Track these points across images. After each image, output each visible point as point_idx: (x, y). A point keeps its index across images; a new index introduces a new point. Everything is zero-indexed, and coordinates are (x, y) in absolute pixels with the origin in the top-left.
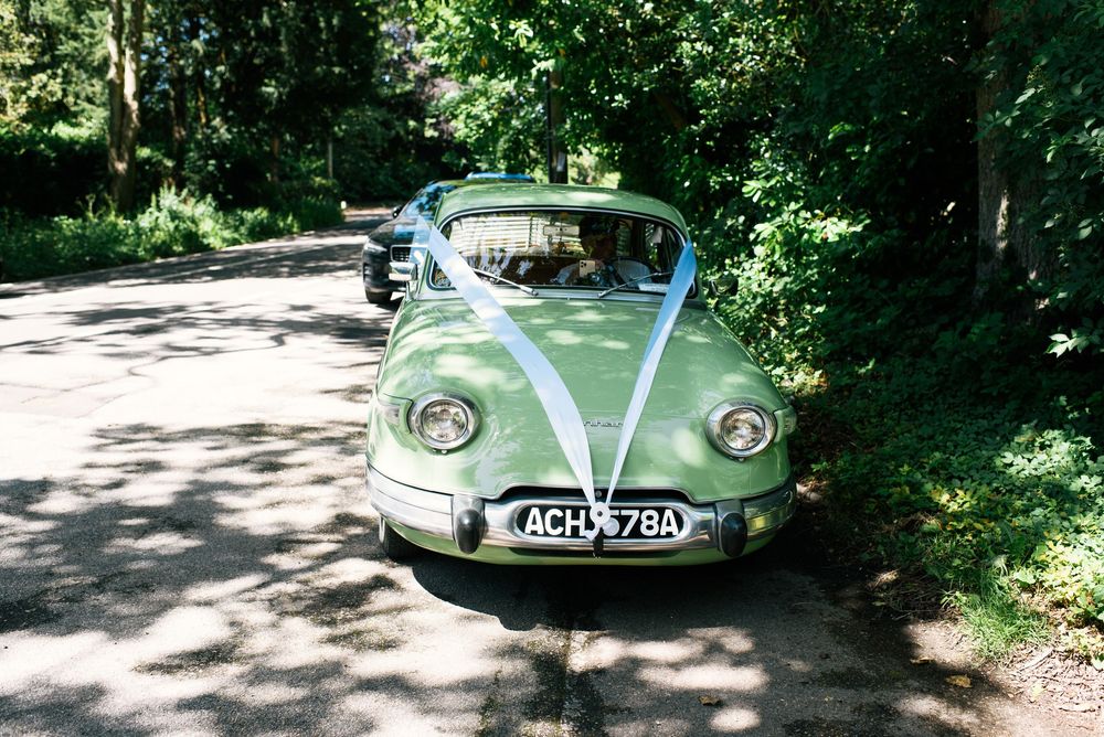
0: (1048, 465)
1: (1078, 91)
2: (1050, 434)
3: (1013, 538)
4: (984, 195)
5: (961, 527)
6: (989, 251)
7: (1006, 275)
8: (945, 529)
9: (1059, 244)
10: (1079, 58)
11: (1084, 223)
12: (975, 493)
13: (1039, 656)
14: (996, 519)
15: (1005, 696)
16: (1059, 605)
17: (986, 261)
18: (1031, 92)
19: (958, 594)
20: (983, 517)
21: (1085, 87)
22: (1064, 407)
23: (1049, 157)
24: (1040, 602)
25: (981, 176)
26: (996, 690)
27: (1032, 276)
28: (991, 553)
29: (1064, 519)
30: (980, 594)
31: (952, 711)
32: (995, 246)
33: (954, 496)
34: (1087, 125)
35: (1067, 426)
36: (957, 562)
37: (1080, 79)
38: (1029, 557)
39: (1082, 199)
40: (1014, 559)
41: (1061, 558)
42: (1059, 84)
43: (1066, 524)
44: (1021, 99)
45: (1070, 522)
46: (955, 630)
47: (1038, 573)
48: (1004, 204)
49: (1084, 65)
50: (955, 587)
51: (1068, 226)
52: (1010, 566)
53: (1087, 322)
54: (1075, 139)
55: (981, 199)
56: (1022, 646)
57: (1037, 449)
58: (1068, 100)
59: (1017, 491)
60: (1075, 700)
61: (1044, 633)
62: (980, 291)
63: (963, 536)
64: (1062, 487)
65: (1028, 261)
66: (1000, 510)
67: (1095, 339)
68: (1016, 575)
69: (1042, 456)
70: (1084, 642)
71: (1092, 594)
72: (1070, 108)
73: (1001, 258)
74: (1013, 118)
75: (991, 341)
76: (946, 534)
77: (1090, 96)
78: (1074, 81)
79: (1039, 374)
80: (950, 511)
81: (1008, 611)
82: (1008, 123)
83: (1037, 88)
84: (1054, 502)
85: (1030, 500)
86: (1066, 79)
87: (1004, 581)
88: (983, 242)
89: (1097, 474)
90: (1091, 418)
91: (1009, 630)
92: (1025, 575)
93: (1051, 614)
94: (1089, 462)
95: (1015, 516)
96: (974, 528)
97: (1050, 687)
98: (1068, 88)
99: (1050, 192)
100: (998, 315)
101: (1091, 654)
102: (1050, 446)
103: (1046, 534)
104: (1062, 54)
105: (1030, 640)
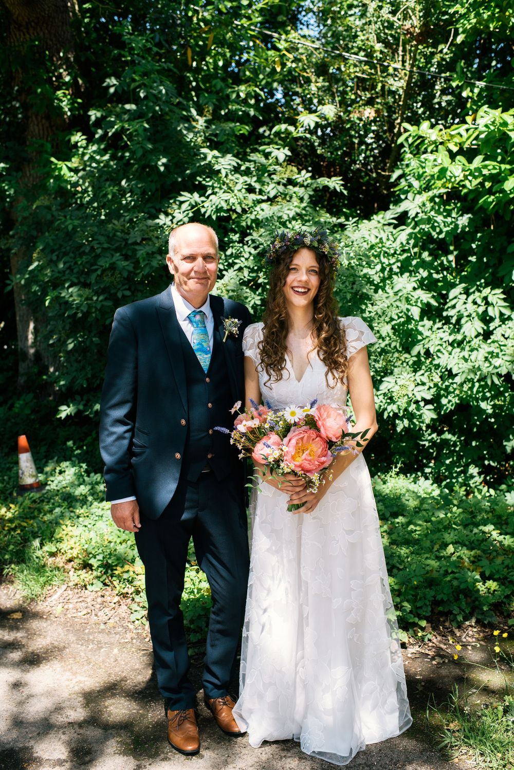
0: (64, 482)
1: (61, 266)
2: (65, 464)
3: (44, 527)
4: (20, 320)
5: (13, 526)
6: (25, 354)
7: (36, 370)
8: (4, 530)
9: (60, 352)
10: (61, 246)
11: (70, 341)
12: (21, 505)
13: (60, 591)
14: (34, 518)
15: (41, 617)
16: (70, 560)
17: (24, 361)
18: (36, 264)
19: (13, 566)
20: (27, 518)
21: (65, 263)
22: (72, 448)
23: (47, 303)
24: (60, 561)
25: (17, 309)
26: (36, 615)
27: (52, 370)
28: (31, 538)
29: (72, 512)
30: (25, 563)
31: (11, 633)
32: (28, 351)
33: (9, 509)
34: (66, 285)
35: (73, 459)
36: (11, 547)
37: (62, 258)
38: (52, 537)
39: (68, 327)
40: (44, 539)
41: (70, 534)
42: (51, 261)
43: (72, 514)
44: (31, 268)
45: (74, 512)
46: (11, 588)
47: (58, 545)
48: (32, 326)
49: (64, 250)
50: (10, 563)
51: (62, 343)
52: (42, 545)
53: (78, 398)
54: (61, 293)
55: (18, 322)
56: (50, 588)
57: (57, 474)
58: (56, 270)
59: (46, 500)
60: (79, 610)
61: (62, 578)
62: (22, 380)
63: (15, 532)
64: (70, 494)
65: (48, 360)
66: (36, 513)
67: (81, 407)
68: (46, 548)
69: (60, 478)
70: (82, 577)
71: (86, 551)
72: (57, 275)
73: (33, 359)
74: (26, 279)
75: (27, 411)
76: (5, 532)
77: (67, 269)
78: (59, 259)
79: (58, 429)
80: (7, 518)
81: (40, 569)
82: (23, 282)
83: (39, 261)
84: (66, 503)
85: (53, 504)
86: (55, 258)
87: (39, 553)
88: (21, 349)
89: (89, 484)
90: (87, 452)
91: (42, 580)
92: (50, 547)
93: (66, 567)
94: (86, 478)
95: (45, 515)
96: (21, 526)
97: (66, 607)
98: (56, 263)
99: (51, 323)
100: (31, 395)
101: (87, 583)
102: (65, 471)
103: (61, 522)
104: (51, 243)
105: (54, 583)
